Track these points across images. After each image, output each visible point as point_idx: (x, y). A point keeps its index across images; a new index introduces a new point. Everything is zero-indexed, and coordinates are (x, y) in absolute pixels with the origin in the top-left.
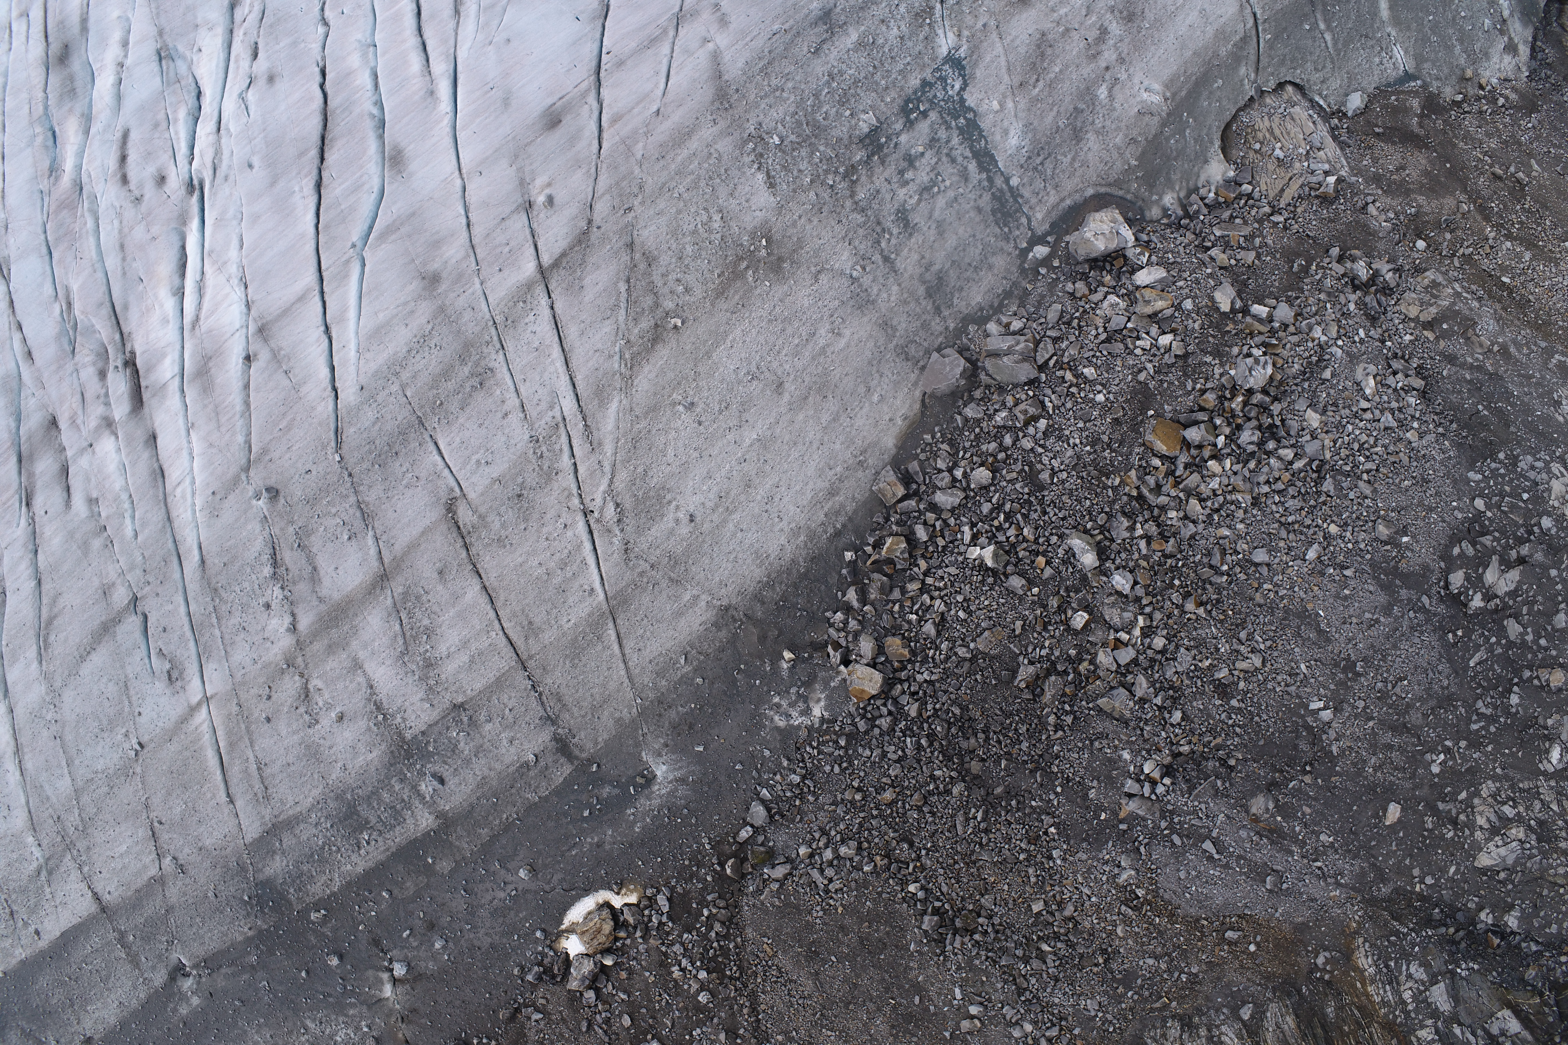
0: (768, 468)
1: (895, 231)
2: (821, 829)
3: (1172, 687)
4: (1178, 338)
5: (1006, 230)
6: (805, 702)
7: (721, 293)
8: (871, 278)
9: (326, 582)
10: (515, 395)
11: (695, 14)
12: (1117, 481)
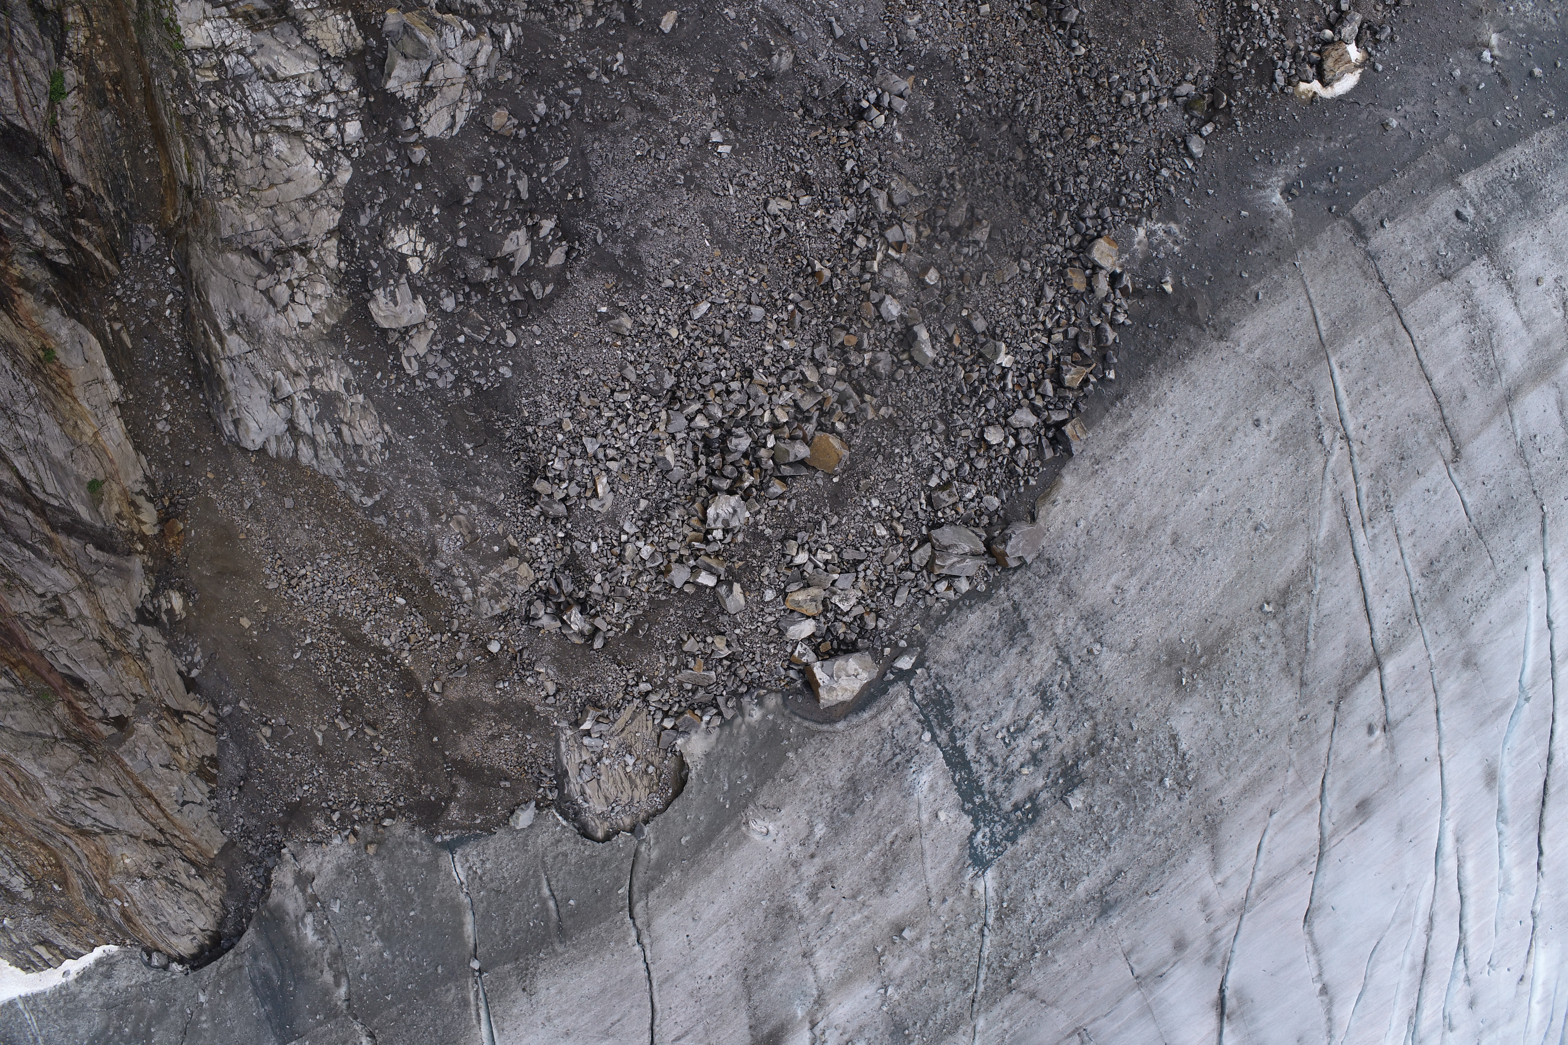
0: (1187, 464)
1: (1056, 688)
2: (1147, 122)
3: (850, 196)
4: (788, 558)
5: (939, 687)
6: (1151, 243)
7: (1226, 634)
8: (1083, 642)
9: (1552, 401)
10: (1405, 551)
11: (1230, 912)
12: (883, 411)
